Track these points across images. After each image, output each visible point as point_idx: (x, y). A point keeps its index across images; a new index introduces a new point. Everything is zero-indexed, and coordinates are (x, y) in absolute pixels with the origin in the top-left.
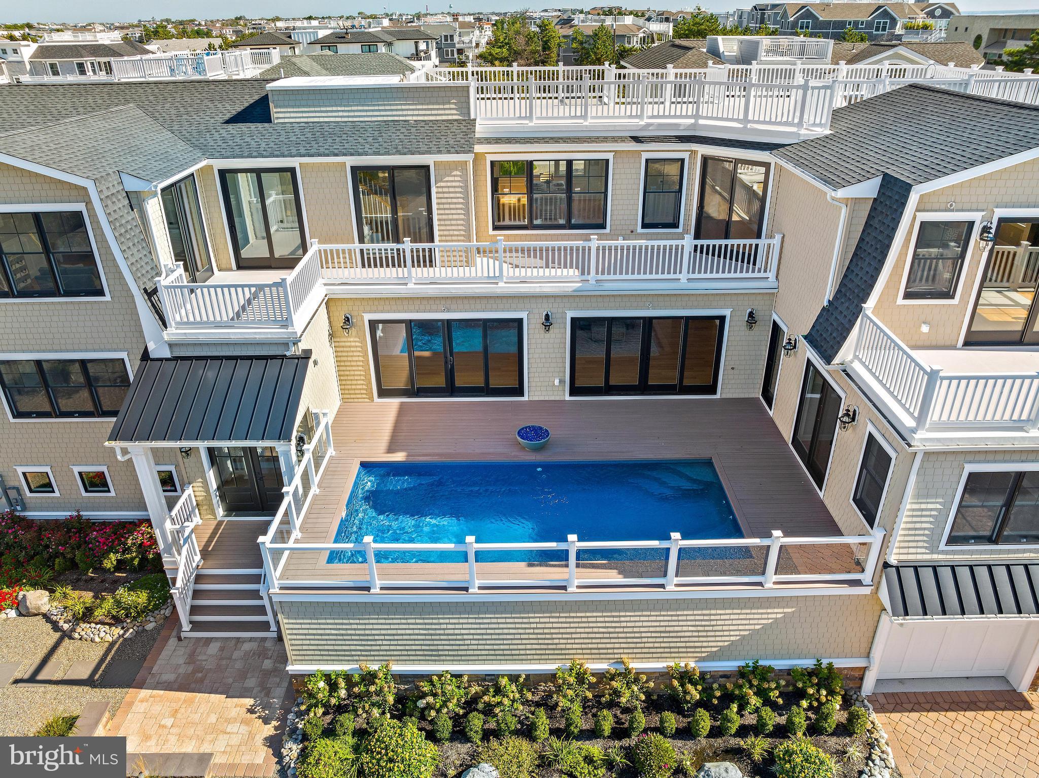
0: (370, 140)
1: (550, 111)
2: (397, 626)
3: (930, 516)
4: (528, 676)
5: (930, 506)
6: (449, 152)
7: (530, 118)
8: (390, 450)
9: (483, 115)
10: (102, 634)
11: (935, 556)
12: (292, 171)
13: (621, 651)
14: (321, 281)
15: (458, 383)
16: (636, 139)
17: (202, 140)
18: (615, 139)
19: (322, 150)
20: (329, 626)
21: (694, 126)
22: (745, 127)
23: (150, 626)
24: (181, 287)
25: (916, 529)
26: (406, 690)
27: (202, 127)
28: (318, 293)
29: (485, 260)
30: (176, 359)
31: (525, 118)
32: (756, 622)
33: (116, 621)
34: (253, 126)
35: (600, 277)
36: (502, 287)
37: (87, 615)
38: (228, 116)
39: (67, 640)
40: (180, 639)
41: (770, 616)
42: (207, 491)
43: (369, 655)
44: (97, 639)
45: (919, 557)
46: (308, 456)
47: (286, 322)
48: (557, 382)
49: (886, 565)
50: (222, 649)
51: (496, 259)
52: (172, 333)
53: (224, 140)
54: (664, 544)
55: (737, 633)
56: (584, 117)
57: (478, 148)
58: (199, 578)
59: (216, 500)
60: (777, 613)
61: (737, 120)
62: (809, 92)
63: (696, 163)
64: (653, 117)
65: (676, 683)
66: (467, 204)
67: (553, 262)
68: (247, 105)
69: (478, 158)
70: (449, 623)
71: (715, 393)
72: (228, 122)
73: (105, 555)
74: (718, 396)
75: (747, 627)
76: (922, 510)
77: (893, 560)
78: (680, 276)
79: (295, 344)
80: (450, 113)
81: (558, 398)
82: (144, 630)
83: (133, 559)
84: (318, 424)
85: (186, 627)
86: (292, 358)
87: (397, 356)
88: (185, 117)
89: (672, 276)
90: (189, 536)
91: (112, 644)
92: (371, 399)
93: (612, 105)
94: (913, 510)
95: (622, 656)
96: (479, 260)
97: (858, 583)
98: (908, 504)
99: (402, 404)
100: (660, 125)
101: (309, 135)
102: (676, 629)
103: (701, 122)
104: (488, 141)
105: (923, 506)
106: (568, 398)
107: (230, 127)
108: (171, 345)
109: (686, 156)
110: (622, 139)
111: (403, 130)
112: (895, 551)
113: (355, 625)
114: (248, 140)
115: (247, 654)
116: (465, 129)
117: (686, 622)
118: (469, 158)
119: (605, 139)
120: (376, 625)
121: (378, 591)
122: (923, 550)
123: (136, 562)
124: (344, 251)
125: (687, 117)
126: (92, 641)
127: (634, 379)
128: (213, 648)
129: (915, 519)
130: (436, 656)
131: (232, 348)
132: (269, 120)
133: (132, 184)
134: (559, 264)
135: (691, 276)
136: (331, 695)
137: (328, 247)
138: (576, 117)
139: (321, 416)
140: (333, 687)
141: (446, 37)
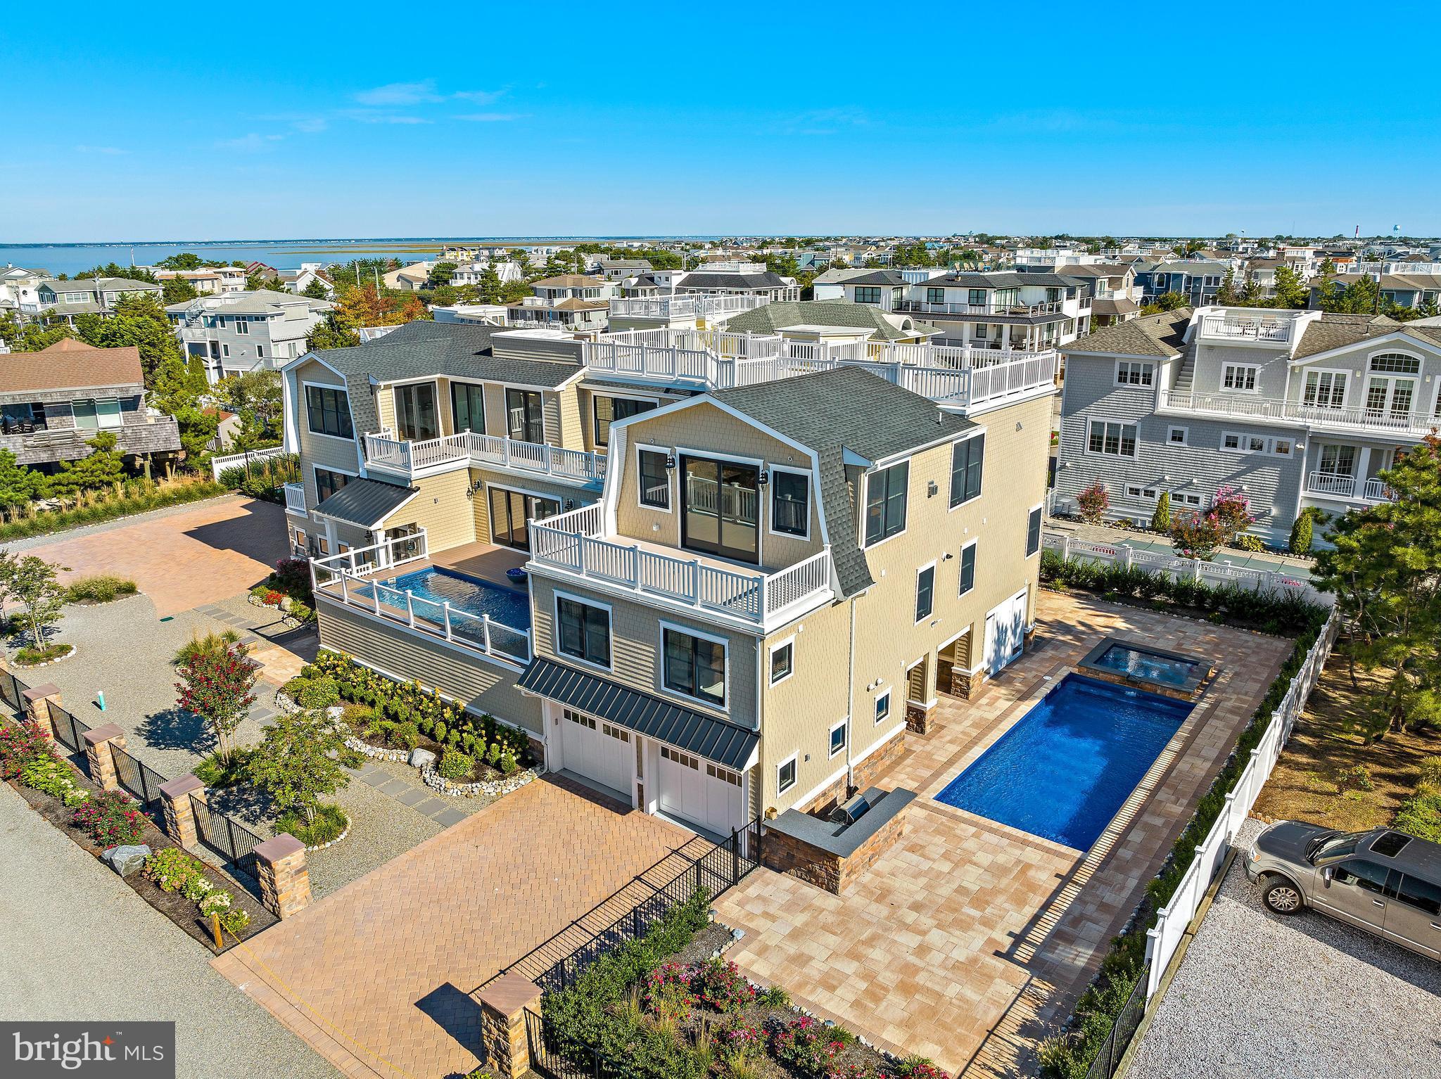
3: (548, 624)
5: (546, 617)
7: (615, 369)
8: (455, 563)
9: (591, 364)
10: (294, 624)
11: (556, 658)
12: (481, 387)
14: (469, 455)
16: (668, 390)
21: (704, 385)
25: (543, 633)
28: (458, 462)
30: (369, 479)
32: (488, 681)
36: (549, 476)
41: (493, 679)
44: (290, 625)
45: (549, 656)
49: (534, 656)
52: (369, 464)
55: (481, 688)
56: (643, 371)
60: (496, 678)
64: (681, 376)
65: (448, 708)
66: (559, 421)
72: (477, 354)
76: (543, 618)
77: (536, 652)
79: (410, 481)
92: (489, 542)
94: (538, 617)
98: (535, 613)
108: (368, 471)
111: (542, 369)
112: (536, 647)
117: (459, 669)
121: (346, 602)
122: (550, 651)
125: (701, 377)
129: (541, 625)
130: (368, 657)
132: (491, 355)
138: (638, 371)
141: (1209, 279)
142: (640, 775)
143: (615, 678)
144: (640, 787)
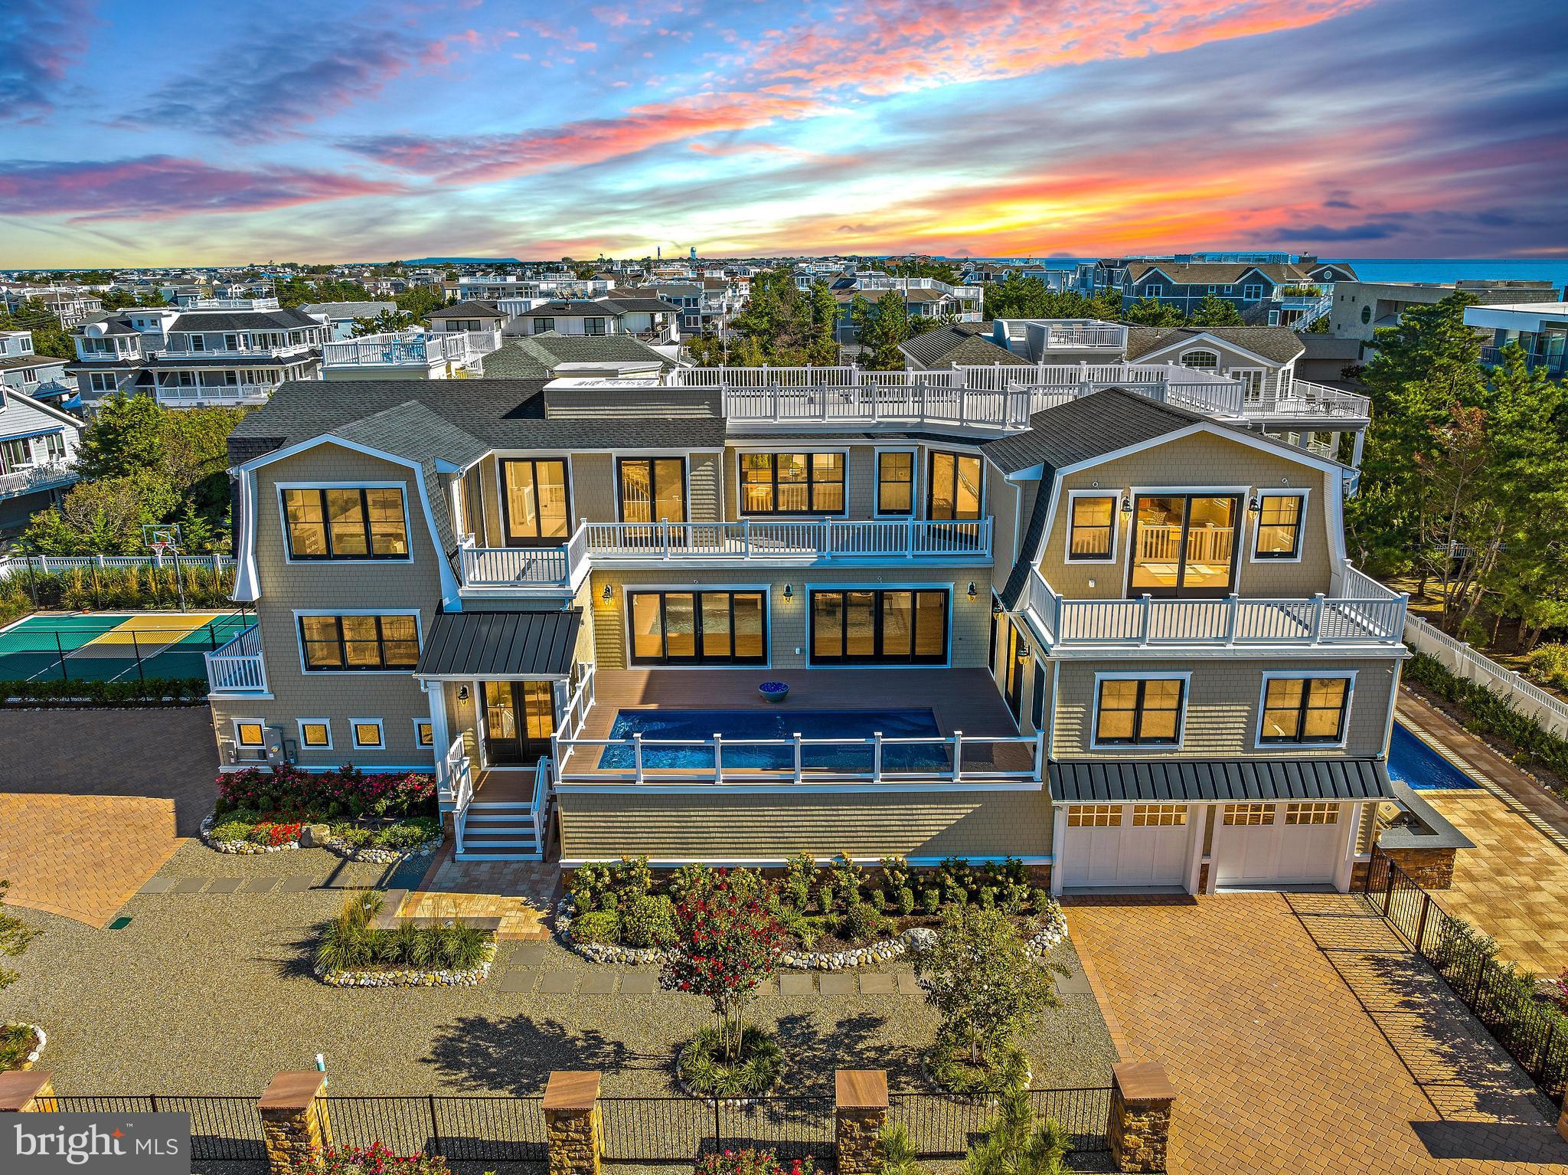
0: (634, 435)
1: (797, 410)
2: (655, 819)
3: (1078, 718)
4: (763, 870)
5: (1076, 709)
6: (703, 446)
7: (775, 417)
8: (644, 701)
9: (733, 415)
10: (384, 857)
11: (1089, 756)
12: (564, 460)
13: (841, 845)
14: (587, 555)
15: (707, 652)
16: (868, 436)
17: (485, 433)
18: (850, 436)
19: (592, 443)
20: (598, 818)
21: (920, 424)
22: (962, 425)
23: (425, 853)
24: (473, 551)
25: (1068, 730)
26: (659, 885)
27: (483, 422)
28: (584, 566)
29: (733, 542)
30: (467, 613)
31: (770, 417)
32: (951, 817)
33: (393, 847)
34: (528, 421)
35: (834, 553)
36: (748, 561)
37: (368, 844)
38: (504, 413)
39: (350, 863)
40: (453, 861)
41: (962, 811)
42: (476, 740)
43: (629, 847)
44: (379, 861)
45: (1076, 756)
46: (579, 693)
47: (565, 581)
48: (797, 651)
49: (1050, 762)
50: (492, 868)
51: (742, 541)
52: (465, 590)
53: (504, 433)
54: (870, 742)
55: (937, 828)
56: (823, 416)
57: (728, 443)
58: (470, 811)
59: (482, 750)
60: (967, 809)
61: (955, 420)
62: (1009, 397)
63: (923, 456)
64: (883, 416)
65: (887, 871)
66: (717, 491)
67: (793, 543)
68: (520, 402)
69: (729, 451)
70: (699, 816)
71: (945, 663)
73: (376, 800)
74: (948, 666)
75: (944, 822)
76: (1070, 713)
77: (1054, 757)
78: (907, 553)
79: (571, 600)
80: (703, 412)
81: (799, 667)
82: (420, 856)
83: (403, 802)
84: (583, 675)
85: (460, 850)
86: (567, 613)
87: (645, 636)
88: (465, 412)
89: (898, 552)
90: (466, 770)
91: (392, 865)
92: (625, 667)
93: (856, 403)
94: (1063, 713)
95: (843, 851)
96: (727, 542)
97: (1030, 779)
98: (1057, 709)
99: (652, 672)
100: (888, 423)
101: (580, 430)
102: (886, 823)
103: (925, 421)
104: (737, 437)
105: (1070, 709)
106: (808, 666)
107: (508, 422)
108: (464, 601)
109: (915, 450)
110: (857, 436)
111: (663, 427)
112: (1055, 750)
113: (621, 817)
114: (526, 433)
115: (515, 870)
116: (716, 426)
117: (893, 816)
118: (720, 451)
119: (842, 436)
120: (637, 817)
121: (642, 783)
122: (1078, 750)
123: (405, 806)
124: (608, 528)
125: (913, 416)
126: (375, 862)
127: (869, 650)
128: (484, 868)
129: (1066, 721)
130: (685, 849)
131: (515, 604)
132: (543, 417)
133: (443, 467)
134: (798, 544)
135: (916, 553)
136: (596, 881)
137: (595, 525)
138: (815, 416)
139: (586, 667)
140: (599, 875)
141: (688, 300)
142: (1207, 853)
143: (1185, 755)
144: (1205, 869)
